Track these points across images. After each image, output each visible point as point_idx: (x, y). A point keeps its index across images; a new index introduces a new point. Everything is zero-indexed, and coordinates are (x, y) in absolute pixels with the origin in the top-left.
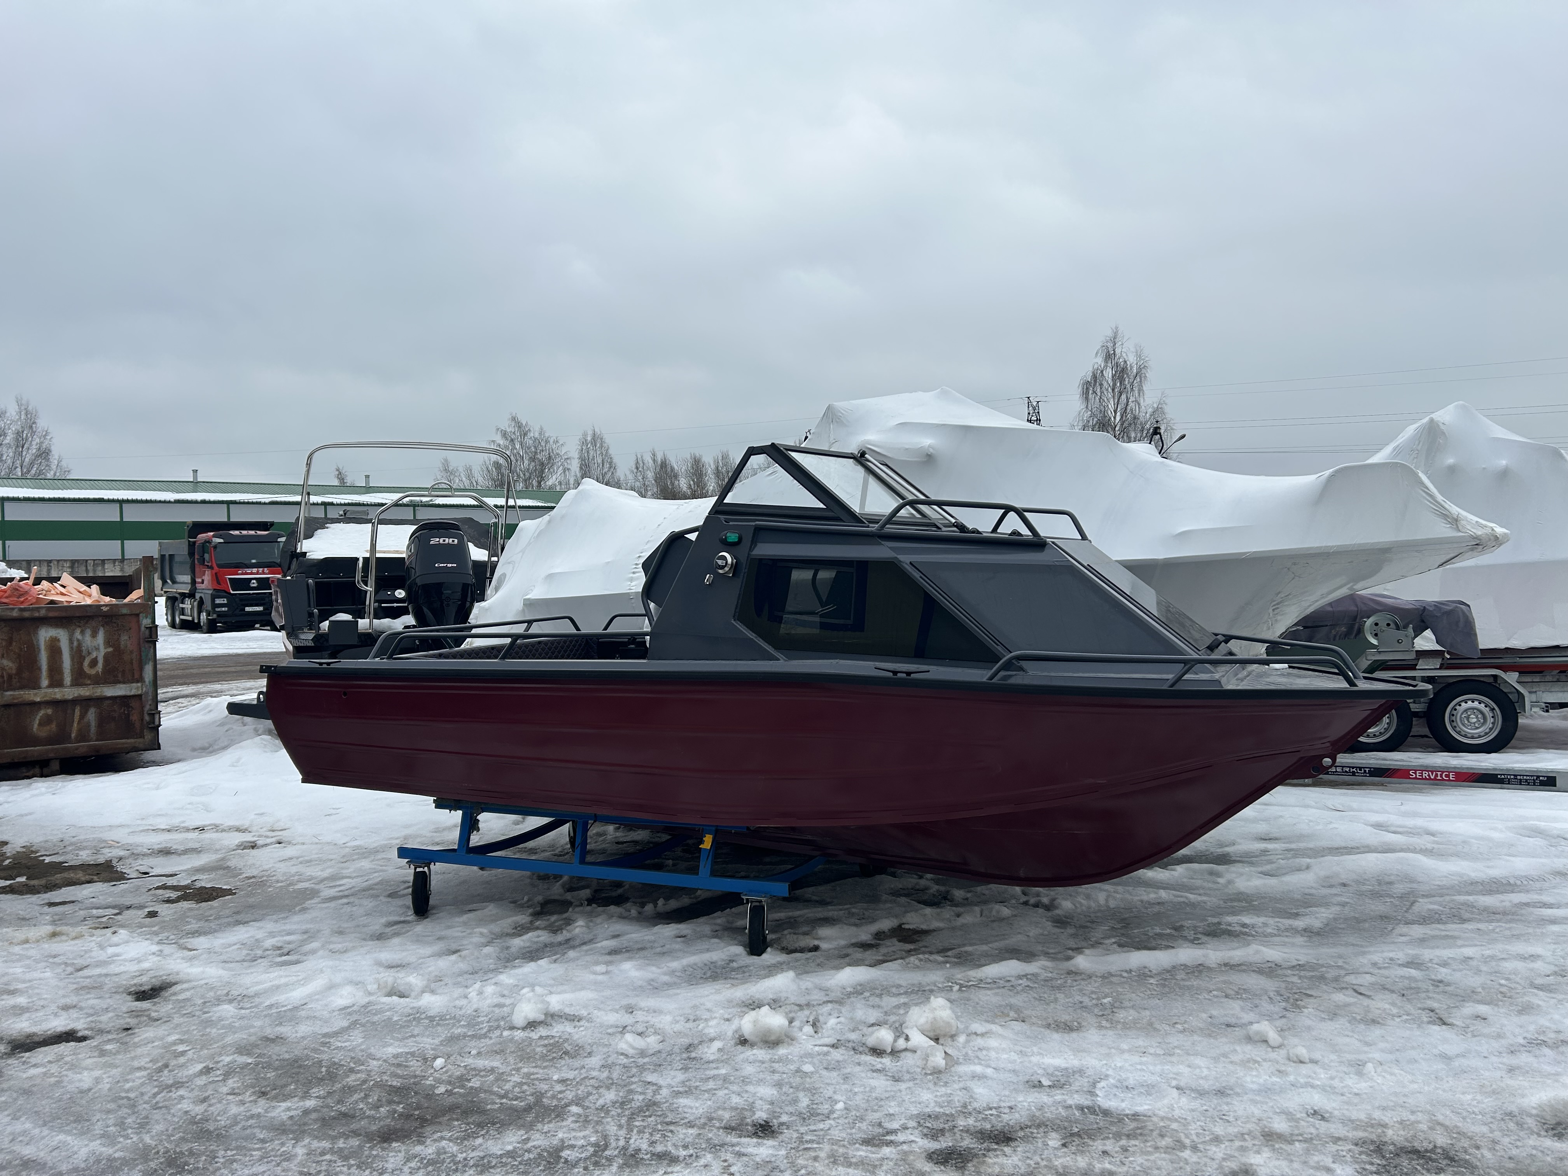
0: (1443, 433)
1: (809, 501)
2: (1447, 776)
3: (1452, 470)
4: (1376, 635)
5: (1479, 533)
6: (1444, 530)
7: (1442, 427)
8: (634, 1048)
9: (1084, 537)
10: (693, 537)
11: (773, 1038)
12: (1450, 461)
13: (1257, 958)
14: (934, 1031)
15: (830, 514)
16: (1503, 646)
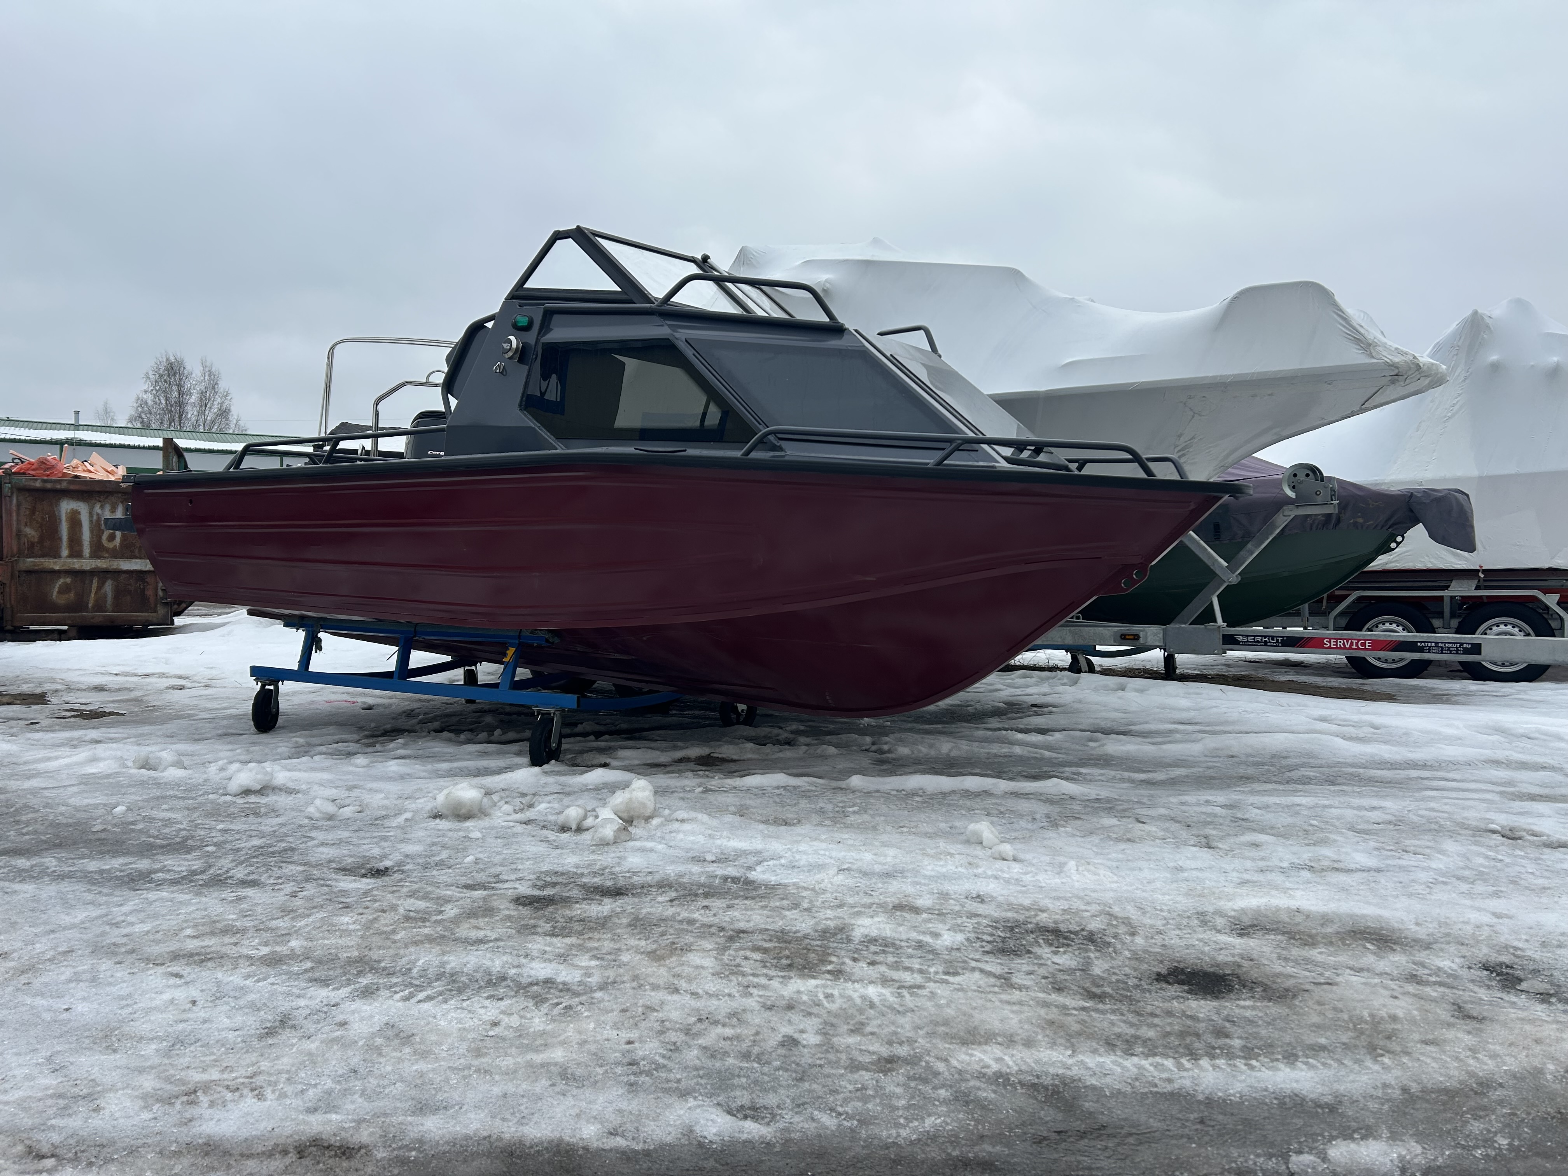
0: (1488, 327)
1: (607, 284)
2: (1363, 644)
3: (1495, 367)
4: (1294, 487)
5: (1396, 360)
6: (1354, 357)
7: (1487, 320)
8: (321, 812)
9: (934, 349)
10: (490, 325)
11: (463, 811)
12: (1494, 358)
13: (1053, 791)
14: (628, 811)
15: (624, 297)
16: (1546, 566)
